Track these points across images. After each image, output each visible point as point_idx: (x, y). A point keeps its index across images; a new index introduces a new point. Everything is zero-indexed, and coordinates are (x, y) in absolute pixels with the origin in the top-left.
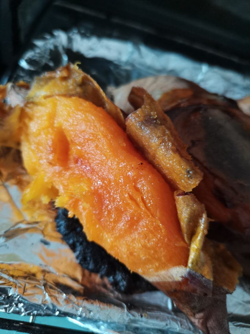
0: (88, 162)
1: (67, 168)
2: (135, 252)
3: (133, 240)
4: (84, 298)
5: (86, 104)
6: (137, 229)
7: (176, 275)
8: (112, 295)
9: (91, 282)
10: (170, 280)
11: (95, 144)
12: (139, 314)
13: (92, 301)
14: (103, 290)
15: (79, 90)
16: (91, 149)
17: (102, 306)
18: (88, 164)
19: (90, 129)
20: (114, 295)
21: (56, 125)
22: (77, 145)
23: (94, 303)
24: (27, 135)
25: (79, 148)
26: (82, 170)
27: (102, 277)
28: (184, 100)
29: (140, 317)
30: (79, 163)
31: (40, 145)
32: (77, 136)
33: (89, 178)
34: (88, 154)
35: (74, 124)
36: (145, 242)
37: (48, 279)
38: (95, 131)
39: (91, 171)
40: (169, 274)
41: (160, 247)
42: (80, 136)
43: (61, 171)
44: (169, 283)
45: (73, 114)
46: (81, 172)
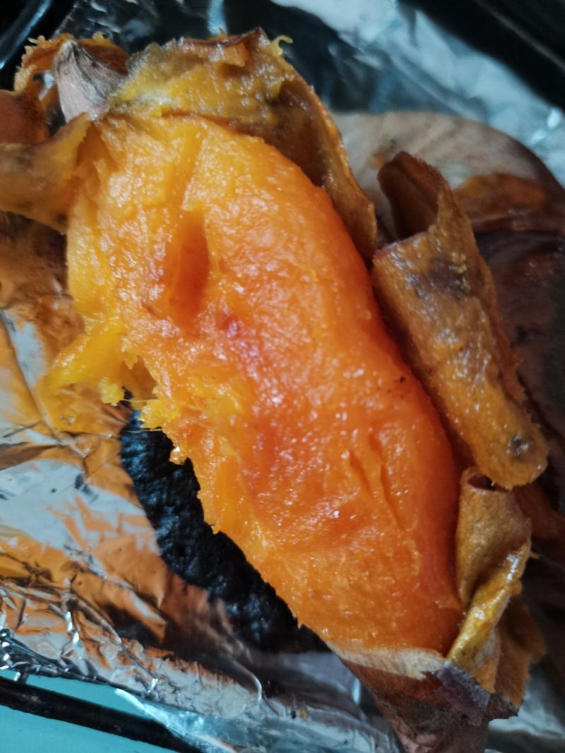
0: (258, 337)
1: (193, 334)
2: (328, 593)
3: (332, 565)
4: (165, 653)
5: (288, 172)
6: (347, 543)
7: (415, 666)
8: (230, 648)
9: (185, 610)
10: (394, 672)
11: (290, 295)
12: (289, 712)
13: (185, 665)
14: (212, 633)
15: (267, 115)
16: (274, 302)
17: (205, 680)
18: (257, 342)
19: (286, 249)
20: (235, 649)
21: (185, 207)
22: (239, 280)
23: (189, 670)
24: (94, 207)
25: (240, 289)
26: (237, 352)
27: (212, 600)
28: (522, 213)
29: (290, 717)
30: (232, 332)
31: (127, 249)
32: (241, 258)
33: (251, 380)
34: (261, 313)
35: (241, 220)
36: (360, 578)
37: (81, 589)
38: (299, 261)
39: (259, 361)
40: (397, 660)
41: (397, 599)
42: (252, 258)
43: (176, 338)
44: (390, 677)
45: (244, 191)
46: (232, 360)
